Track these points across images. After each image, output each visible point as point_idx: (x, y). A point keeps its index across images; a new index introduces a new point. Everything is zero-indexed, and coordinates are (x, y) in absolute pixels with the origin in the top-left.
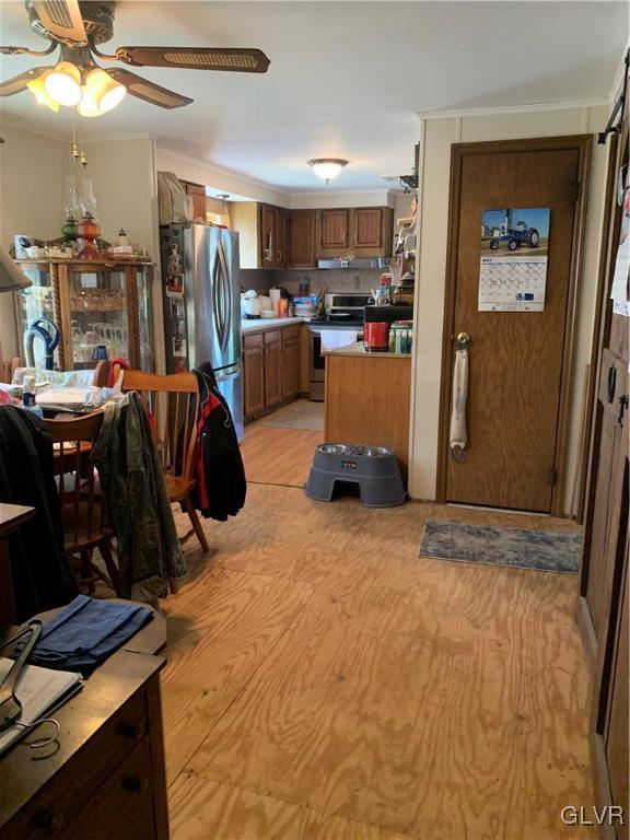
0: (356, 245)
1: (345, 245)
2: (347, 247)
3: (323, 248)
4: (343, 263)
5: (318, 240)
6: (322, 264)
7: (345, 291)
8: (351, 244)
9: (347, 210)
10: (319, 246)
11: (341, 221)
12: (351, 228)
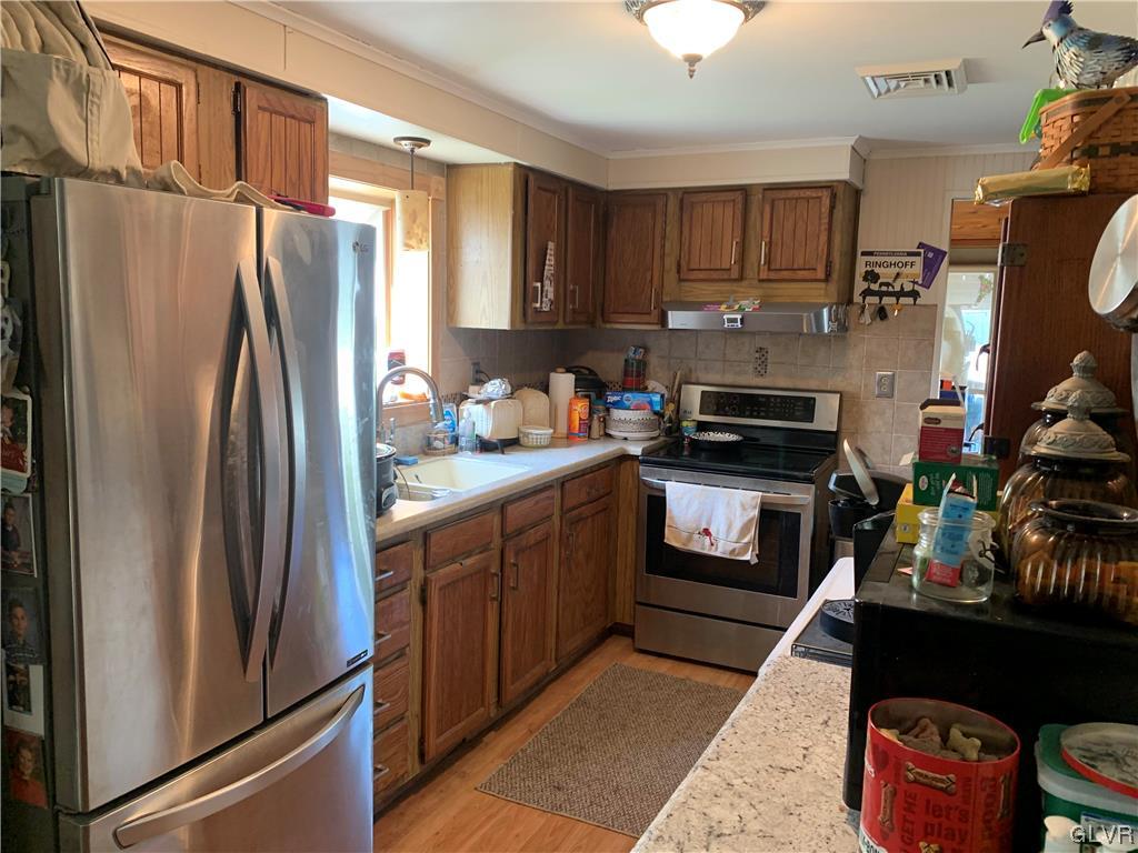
0: (764, 276)
1: (735, 274)
2: (741, 278)
3: (680, 280)
4: (730, 317)
5: (670, 263)
6: (677, 319)
7: (729, 379)
8: (751, 273)
9: (744, 190)
10: (671, 277)
11: (726, 217)
12: (752, 233)
